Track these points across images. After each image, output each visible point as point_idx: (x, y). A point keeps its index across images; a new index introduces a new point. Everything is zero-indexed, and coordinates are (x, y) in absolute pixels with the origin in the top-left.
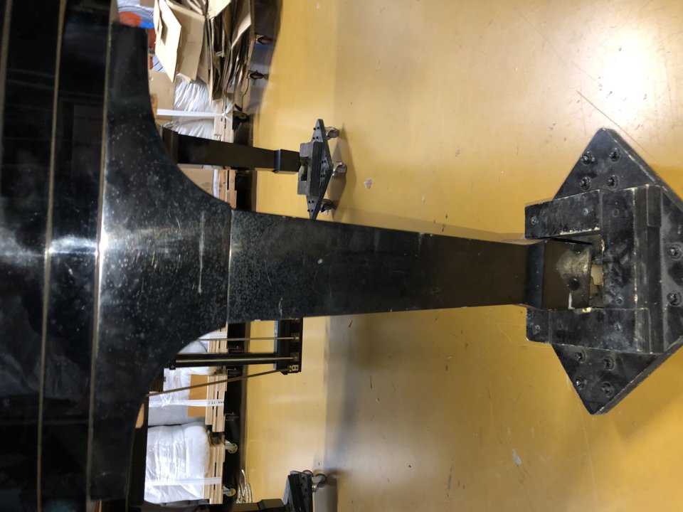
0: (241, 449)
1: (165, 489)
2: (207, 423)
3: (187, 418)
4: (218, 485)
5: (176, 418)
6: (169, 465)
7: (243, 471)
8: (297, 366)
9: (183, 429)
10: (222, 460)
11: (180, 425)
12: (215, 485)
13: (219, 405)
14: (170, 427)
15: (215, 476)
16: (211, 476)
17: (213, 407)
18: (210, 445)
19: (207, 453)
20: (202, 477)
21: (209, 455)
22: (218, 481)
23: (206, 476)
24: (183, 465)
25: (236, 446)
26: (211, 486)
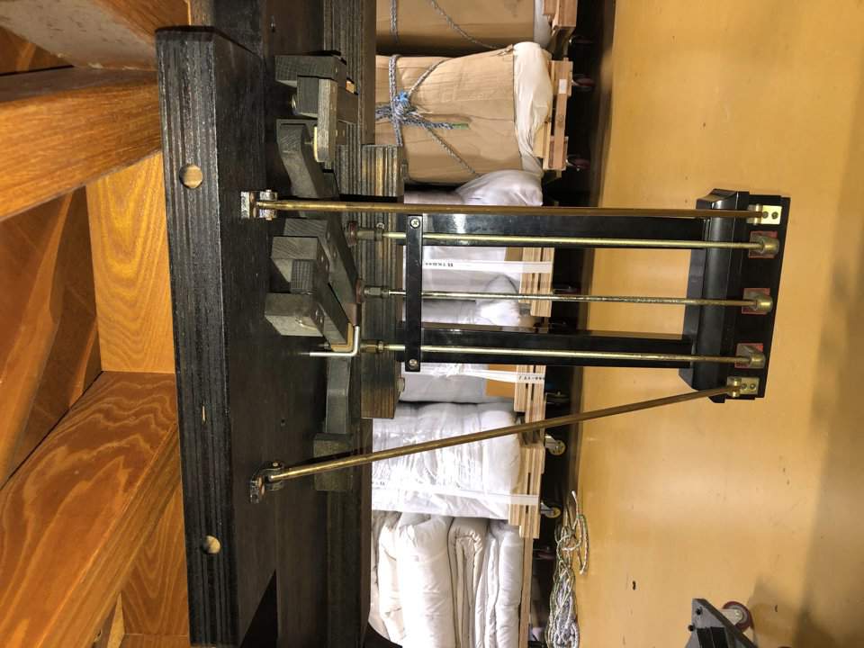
0: (572, 449)
1: (453, 500)
2: (516, 409)
3: (485, 397)
4: (533, 507)
5: (467, 395)
6: (457, 467)
7: (573, 493)
8: (756, 381)
9: (480, 413)
10: (541, 470)
11: (475, 404)
12: (527, 507)
13: (536, 382)
14: (459, 407)
15: (528, 493)
16: (522, 493)
17: (527, 385)
18: (521, 445)
19: (516, 458)
20: (508, 493)
21: (519, 459)
22: (533, 501)
23: (514, 491)
24: (478, 469)
25: (562, 444)
26: (521, 507)
